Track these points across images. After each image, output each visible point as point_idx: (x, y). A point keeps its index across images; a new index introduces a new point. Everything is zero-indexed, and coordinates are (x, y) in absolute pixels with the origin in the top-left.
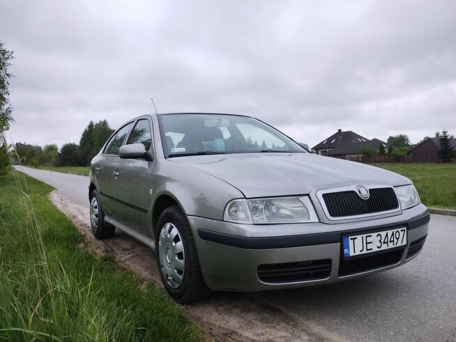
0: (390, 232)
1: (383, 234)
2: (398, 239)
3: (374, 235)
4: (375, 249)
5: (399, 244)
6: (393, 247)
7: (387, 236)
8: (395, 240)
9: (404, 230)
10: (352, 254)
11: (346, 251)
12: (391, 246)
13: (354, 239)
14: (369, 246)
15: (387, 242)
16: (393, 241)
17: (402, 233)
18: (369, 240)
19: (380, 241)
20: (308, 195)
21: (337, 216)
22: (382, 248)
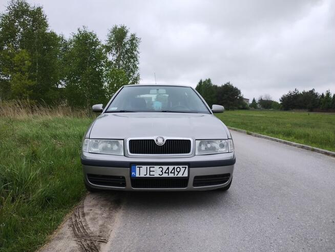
0: (171, 168)
1: (165, 167)
2: (179, 172)
3: (157, 167)
4: (157, 175)
5: (180, 175)
6: (174, 176)
7: (168, 168)
8: (176, 173)
9: (186, 168)
10: (137, 175)
11: (133, 173)
12: (171, 175)
13: (140, 167)
14: (151, 173)
15: (168, 173)
16: (174, 173)
17: (183, 169)
18: (152, 169)
19: (162, 171)
20: (123, 140)
21: (134, 153)
22: (163, 176)
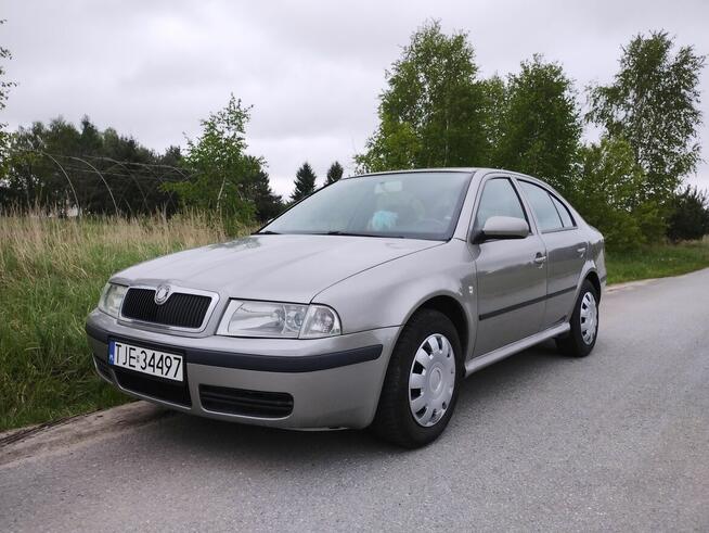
0: (158, 355)
1: (150, 353)
2: (169, 368)
3: (139, 350)
4: (138, 369)
5: (170, 376)
6: (161, 376)
7: (153, 357)
8: (165, 369)
9: (179, 360)
10: (115, 362)
11: (110, 356)
12: (158, 373)
13: (119, 346)
14: (133, 362)
15: (154, 367)
16: (162, 368)
17: (175, 363)
18: (133, 354)
19: (145, 361)
22: (147, 371)
